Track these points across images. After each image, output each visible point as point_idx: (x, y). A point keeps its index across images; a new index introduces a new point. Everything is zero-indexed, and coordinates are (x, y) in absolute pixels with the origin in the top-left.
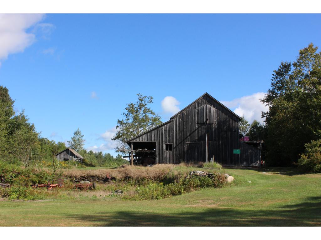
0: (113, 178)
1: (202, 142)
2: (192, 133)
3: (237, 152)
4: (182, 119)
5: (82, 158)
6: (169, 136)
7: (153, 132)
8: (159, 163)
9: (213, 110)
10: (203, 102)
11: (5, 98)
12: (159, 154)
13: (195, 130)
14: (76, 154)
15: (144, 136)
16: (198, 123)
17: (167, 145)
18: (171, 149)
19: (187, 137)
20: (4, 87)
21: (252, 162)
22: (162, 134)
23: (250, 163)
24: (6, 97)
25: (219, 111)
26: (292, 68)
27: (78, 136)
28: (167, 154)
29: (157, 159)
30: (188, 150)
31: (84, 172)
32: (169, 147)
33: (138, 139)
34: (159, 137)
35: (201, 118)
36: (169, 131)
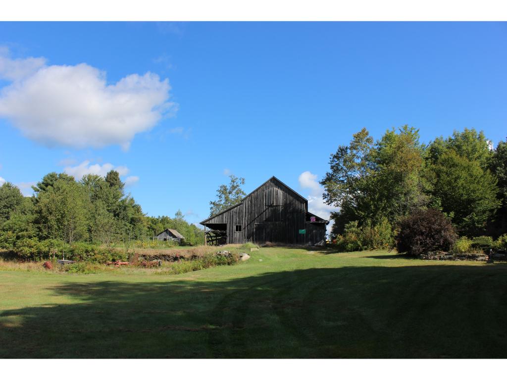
0: (182, 257)
1: (270, 223)
2: (260, 215)
3: (303, 231)
4: (251, 202)
5: (181, 237)
6: (239, 218)
7: (224, 214)
8: (230, 243)
9: (280, 192)
10: (271, 184)
11: (115, 182)
12: (230, 235)
13: (263, 212)
14: (176, 235)
15: (216, 218)
16: (266, 206)
17: (237, 227)
18: (240, 230)
19: (255, 219)
20: (115, 171)
21: (317, 242)
22: (233, 216)
23: (314, 242)
24: (116, 180)
25: (285, 193)
26: (349, 151)
27: (180, 217)
28: (237, 234)
29: (228, 240)
30: (256, 231)
31: (157, 251)
32: (239, 228)
33: (211, 221)
34: (230, 219)
35: (268, 200)
36: (239, 213)
